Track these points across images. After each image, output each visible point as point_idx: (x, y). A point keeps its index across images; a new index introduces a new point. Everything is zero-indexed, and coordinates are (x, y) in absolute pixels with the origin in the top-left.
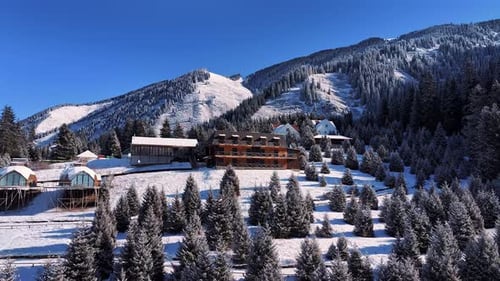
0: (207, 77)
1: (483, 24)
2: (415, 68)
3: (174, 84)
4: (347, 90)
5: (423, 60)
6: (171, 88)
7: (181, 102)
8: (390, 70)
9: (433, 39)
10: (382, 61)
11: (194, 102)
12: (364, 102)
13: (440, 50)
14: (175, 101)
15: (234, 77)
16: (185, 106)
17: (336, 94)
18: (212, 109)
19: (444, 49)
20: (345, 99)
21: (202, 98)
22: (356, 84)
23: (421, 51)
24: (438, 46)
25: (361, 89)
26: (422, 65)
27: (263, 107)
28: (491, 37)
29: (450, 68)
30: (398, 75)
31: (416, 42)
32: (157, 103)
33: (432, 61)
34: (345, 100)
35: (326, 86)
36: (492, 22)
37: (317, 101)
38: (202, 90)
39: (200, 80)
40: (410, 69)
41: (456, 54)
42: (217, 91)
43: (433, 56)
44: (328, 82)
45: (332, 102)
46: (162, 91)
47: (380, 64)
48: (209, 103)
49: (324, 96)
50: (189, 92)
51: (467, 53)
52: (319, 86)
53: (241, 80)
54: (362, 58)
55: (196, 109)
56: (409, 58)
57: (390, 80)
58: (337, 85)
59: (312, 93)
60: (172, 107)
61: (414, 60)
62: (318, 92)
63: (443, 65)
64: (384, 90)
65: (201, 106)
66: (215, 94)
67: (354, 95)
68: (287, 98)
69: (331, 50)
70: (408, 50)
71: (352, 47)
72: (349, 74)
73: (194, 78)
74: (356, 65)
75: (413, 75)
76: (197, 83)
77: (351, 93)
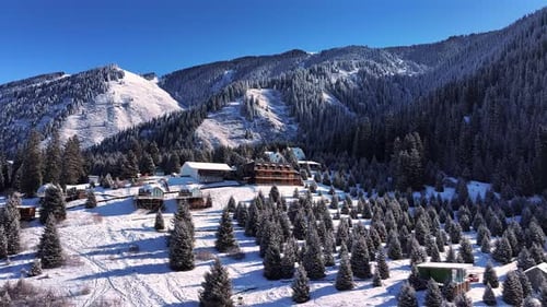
0: (121, 76)
1: (391, 50)
2: (339, 90)
3: (80, 81)
4: (282, 107)
5: (345, 83)
6: (78, 86)
7: (91, 103)
8: (319, 92)
9: (354, 62)
10: (311, 81)
11: (109, 103)
12: (298, 120)
13: (359, 74)
14: (85, 101)
15: (148, 76)
16: (98, 108)
17: (272, 111)
18: (130, 112)
19: (362, 74)
20: (280, 116)
21: (118, 99)
22: (289, 102)
23: (343, 73)
24: (357, 70)
25: (295, 108)
26: (345, 89)
27: (206, 121)
28: (397, 64)
29: (367, 93)
30: (326, 96)
31: (339, 65)
32: (61, 101)
33: (353, 85)
34: (282, 117)
35: (264, 103)
36: (398, 48)
37: (257, 117)
38: (116, 91)
39: (113, 78)
40: (335, 91)
41: (372, 79)
42: (134, 93)
43: (353, 80)
44: (264, 98)
45: (271, 119)
46: (65, 88)
47: (310, 84)
48: (126, 105)
49: (263, 113)
50: (101, 92)
51: (380, 80)
52: (257, 103)
53: (156, 80)
54: (294, 76)
55: (110, 112)
56: (334, 81)
57: (320, 101)
58: (273, 102)
59: (252, 108)
60: (81, 108)
61: (338, 83)
62: (258, 109)
63: (361, 89)
64: (315, 110)
65: (117, 109)
66: (132, 96)
67: (288, 113)
68: (228, 112)
69: (255, 58)
70: (333, 72)
71: (276, 56)
72: (282, 92)
73: (105, 75)
74: (289, 83)
75: (338, 97)
76: (111, 82)
77: (285, 110)
